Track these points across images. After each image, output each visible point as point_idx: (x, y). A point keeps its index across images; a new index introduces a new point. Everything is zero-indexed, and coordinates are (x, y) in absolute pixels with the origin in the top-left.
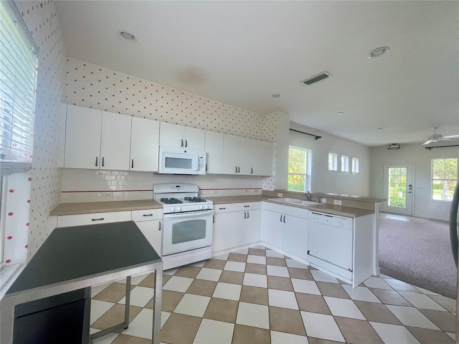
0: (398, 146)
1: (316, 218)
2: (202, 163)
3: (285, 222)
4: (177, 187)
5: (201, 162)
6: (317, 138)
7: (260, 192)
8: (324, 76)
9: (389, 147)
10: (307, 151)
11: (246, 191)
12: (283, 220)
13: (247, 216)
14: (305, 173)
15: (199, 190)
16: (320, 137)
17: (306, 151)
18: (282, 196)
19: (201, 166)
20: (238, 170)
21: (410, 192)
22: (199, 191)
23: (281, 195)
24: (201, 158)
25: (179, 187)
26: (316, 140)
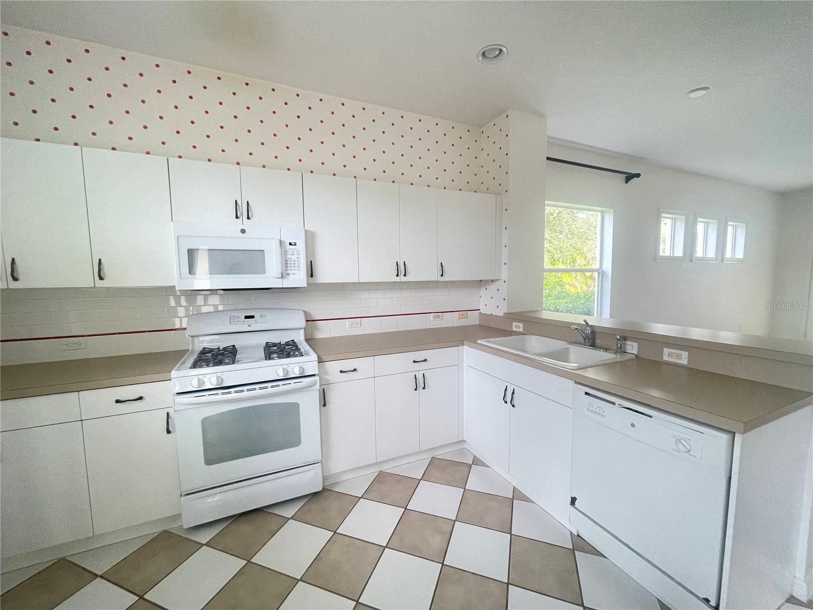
1: (597, 410)
2: (294, 257)
3: (513, 406)
4: (246, 317)
5: (292, 257)
6: (629, 177)
7: (473, 319)
10: (602, 212)
11: (435, 317)
12: (508, 399)
14: (597, 266)
15: (307, 321)
16: (638, 175)
17: (599, 214)
18: (521, 330)
20: (401, 269)
22: (307, 325)
23: (519, 327)
24: (290, 244)
25: (252, 317)
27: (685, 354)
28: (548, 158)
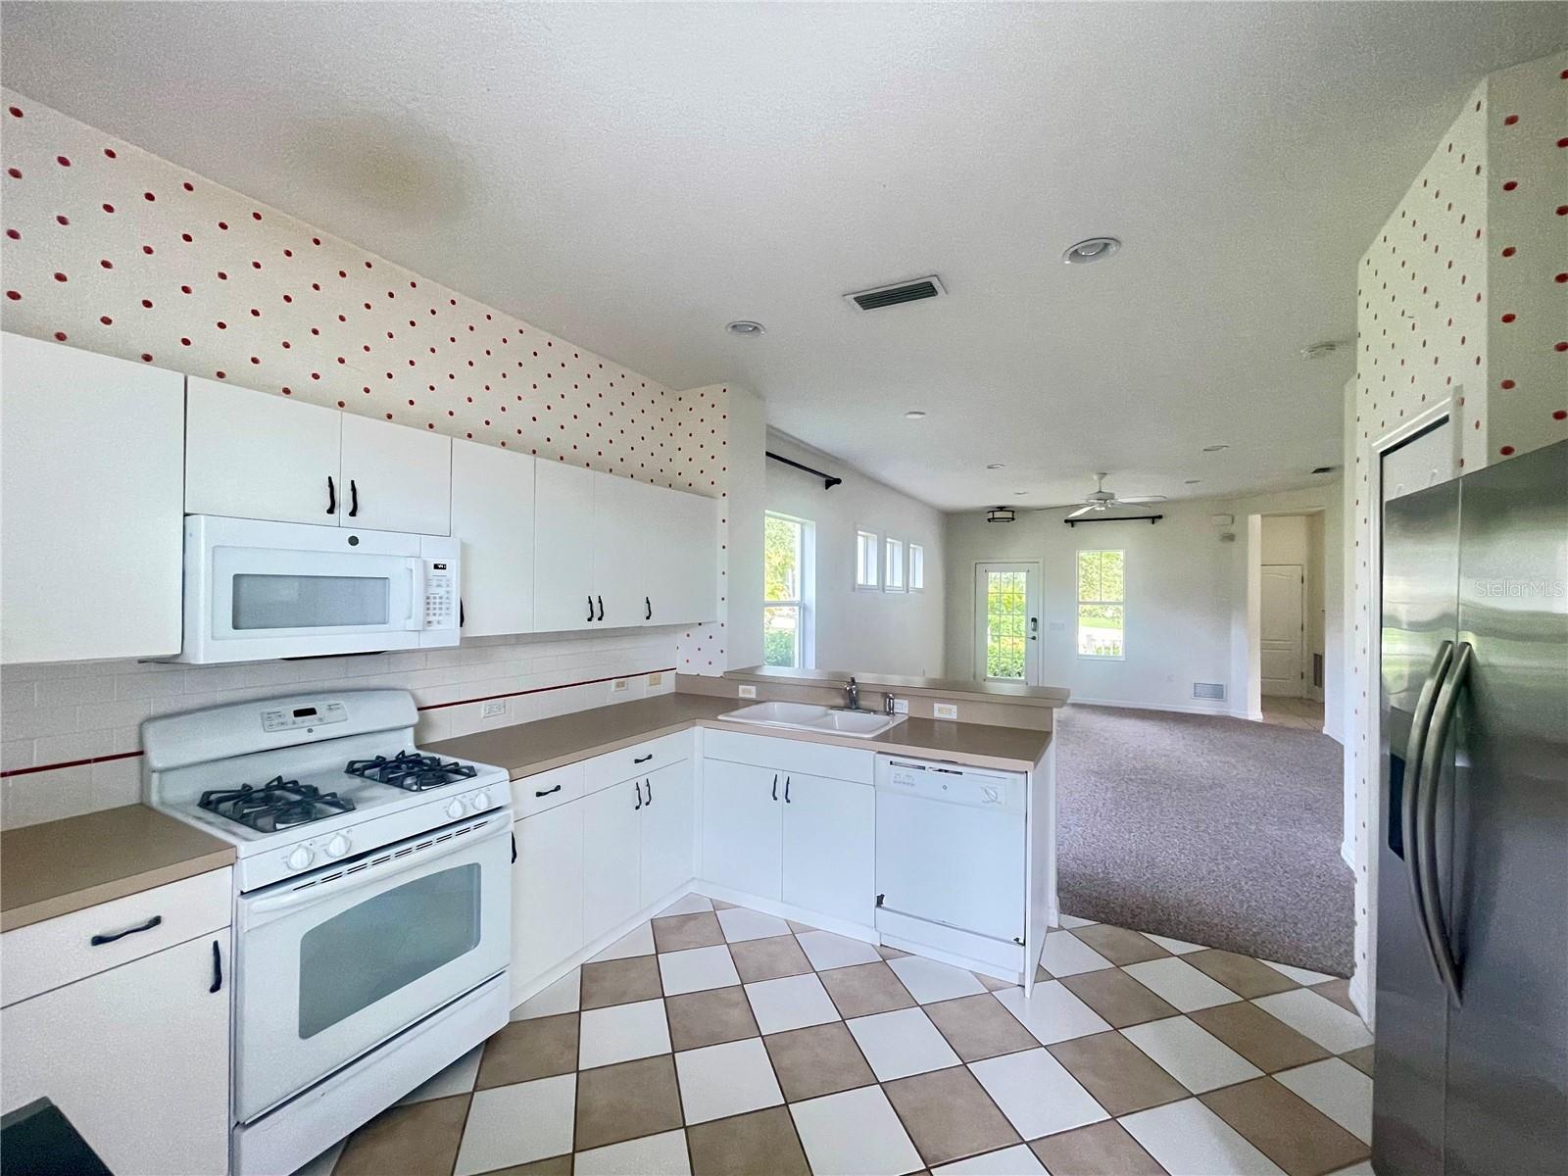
0: (1010, 515)
1: (906, 780)
2: (442, 591)
3: (788, 801)
4: (298, 713)
5: (438, 590)
7: (667, 685)
8: (923, 290)
9: (990, 516)
10: (802, 524)
11: (618, 685)
12: (781, 793)
13: (643, 799)
14: (797, 598)
15: (419, 709)
16: (838, 481)
17: (798, 526)
18: (753, 696)
19: (437, 606)
20: (596, 609)
21: (1034, 638)
22: (421, 716)
23: (750, 692)
24: (436, 567)
25: (311, 712)
26: (827, 488)
27: (954, 708)
28: (768, 454)
